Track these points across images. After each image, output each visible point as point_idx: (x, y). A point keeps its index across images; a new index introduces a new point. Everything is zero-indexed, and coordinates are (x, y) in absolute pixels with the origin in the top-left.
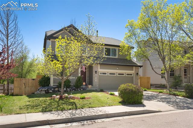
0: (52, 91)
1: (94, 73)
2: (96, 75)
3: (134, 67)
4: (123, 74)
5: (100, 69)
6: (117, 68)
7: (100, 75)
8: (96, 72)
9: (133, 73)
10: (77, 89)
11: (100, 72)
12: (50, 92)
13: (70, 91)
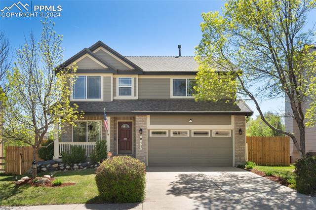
0: (47, 168)
1: (137, 133)
2: (141, 137)
3: (233, 117)
4: (206, 133)
5: (151, 124)
6: (191, 121)
7: (151, 135)
8: (141, 130)
9: (232, 130)
10: (92, 166)
11: (151, 132)
12: (43, 171)
13: (79, 168)
